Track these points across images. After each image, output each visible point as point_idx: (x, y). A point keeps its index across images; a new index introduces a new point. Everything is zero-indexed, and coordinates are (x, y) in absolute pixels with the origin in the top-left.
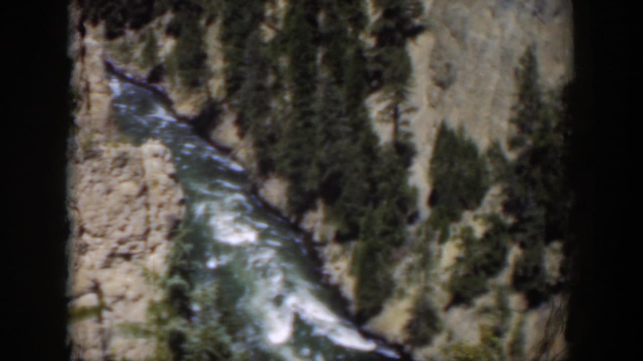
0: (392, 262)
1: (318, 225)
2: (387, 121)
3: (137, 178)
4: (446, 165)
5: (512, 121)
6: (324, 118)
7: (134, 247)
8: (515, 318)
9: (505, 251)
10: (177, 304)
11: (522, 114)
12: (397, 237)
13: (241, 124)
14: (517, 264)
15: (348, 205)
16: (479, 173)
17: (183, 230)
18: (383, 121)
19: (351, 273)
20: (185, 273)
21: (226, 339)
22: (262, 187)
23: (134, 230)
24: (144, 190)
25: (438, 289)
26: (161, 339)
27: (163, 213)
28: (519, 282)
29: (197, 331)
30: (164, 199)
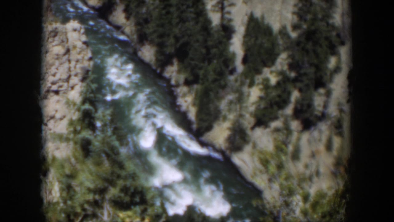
0: (219, 98)
1: (174, 74)
2: (217, 11)
3: (64, 44)
4: (253, 40)
5: (294, 13)
6: (178, 9)
7: (61, 86)
8: (295, 135)
9: (289, 94)
10: (87, 121)
11: (300, 9)
12: (223, 83)
13: (128, 12)
14: (297, 102)
15: (193, 62)
16: (274, 44)
17: (92, 76)
18: (214, 11)
19: (194, 105)
20: (92, 102)
21: (116, 143)
22: (140, 50)
23: (61, 75)
24: (68, 51)
25: (247, 116)
26: (76, 143)
27: (79, 66)
28: (297, 113)
29: (99, 138)
30: (79, 57)
